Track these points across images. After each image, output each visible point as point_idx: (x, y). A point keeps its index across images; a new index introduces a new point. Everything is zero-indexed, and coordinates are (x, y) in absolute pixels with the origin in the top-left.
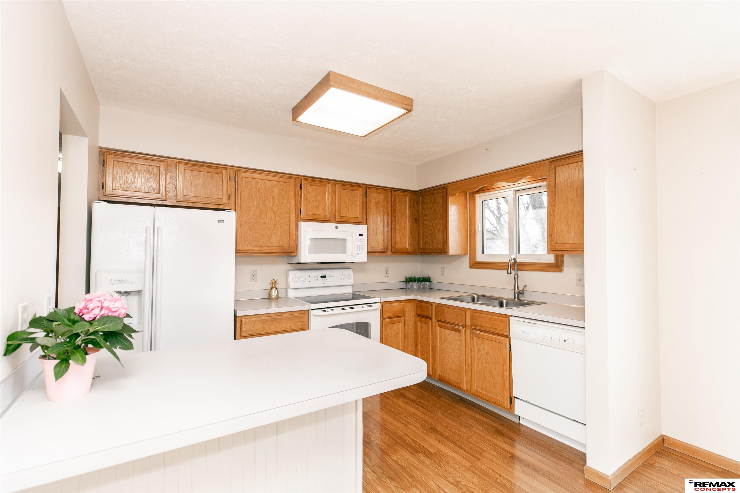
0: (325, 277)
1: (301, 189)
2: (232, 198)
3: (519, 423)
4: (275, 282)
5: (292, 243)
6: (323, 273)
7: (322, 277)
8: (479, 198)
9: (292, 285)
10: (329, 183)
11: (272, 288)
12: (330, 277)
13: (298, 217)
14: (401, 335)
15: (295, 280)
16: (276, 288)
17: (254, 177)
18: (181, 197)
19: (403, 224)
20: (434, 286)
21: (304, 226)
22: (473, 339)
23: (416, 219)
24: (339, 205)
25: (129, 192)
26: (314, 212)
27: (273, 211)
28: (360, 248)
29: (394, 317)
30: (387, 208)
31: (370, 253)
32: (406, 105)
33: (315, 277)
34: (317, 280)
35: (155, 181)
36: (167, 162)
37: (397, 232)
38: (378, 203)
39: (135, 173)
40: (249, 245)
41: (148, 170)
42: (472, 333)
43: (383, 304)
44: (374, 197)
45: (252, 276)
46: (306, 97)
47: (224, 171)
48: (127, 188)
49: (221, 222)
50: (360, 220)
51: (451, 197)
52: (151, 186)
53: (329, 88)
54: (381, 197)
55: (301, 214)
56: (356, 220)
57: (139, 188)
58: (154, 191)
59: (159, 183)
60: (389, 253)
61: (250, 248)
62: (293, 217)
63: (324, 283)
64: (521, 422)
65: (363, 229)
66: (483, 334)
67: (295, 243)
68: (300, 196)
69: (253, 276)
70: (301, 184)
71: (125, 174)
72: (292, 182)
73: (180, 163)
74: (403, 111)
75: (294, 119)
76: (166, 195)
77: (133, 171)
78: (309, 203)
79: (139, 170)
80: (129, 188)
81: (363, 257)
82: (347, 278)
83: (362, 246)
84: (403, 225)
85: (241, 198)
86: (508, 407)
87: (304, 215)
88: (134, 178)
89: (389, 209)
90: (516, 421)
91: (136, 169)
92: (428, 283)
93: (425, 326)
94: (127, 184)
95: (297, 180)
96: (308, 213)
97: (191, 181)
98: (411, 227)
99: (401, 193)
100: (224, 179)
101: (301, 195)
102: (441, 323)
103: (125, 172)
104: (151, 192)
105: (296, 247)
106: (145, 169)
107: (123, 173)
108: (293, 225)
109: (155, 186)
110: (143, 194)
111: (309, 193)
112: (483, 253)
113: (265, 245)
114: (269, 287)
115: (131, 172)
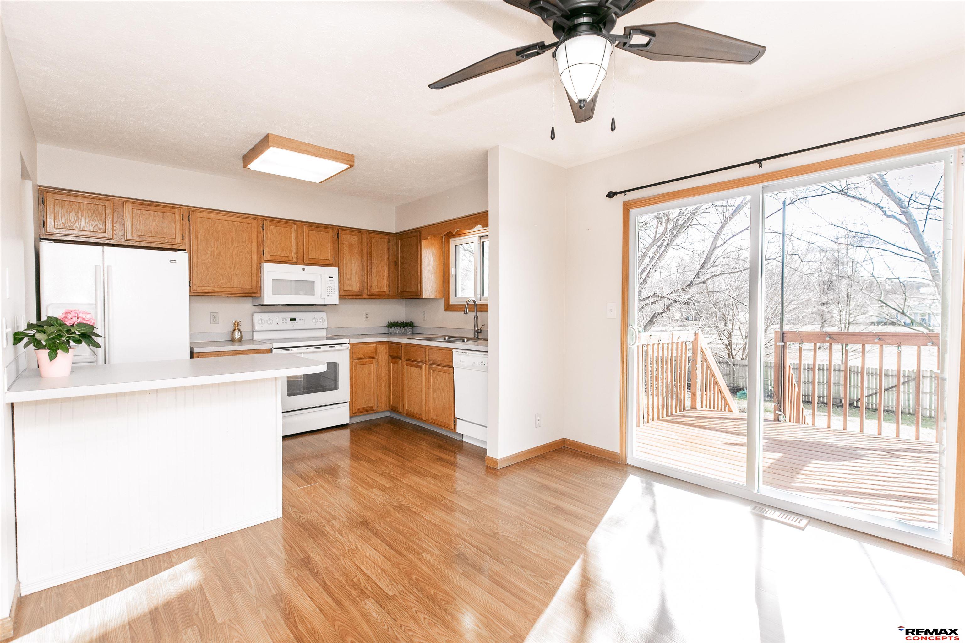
0: (295, 319)
1: (263, 229)
2: (187, 238)
3: (462, 441)
4: (238, 324)
5: (254, 285)
6: (293, 315)
7: (291, 320)
8: (453, 242)
9: (257, 327)
10: (295, 224)
11: (234, 330)
12: (300, 320)
13: (261, 258)
14: (373, 376)
15: (260, 322)
16: (239, 330)
17: (210, 217)
18: (129, 237)
19: (380, 266)
20: (417, 330)
21: (267, 267)
22: (430, 372)
23: (395, 262)
24: (306, 247)
25: (73, 231)
26: (279, 253)
27: (233, 252)
28: (331, 290)
29: (365, 358)
30: (362, 250)
31: (344, 296)
32: (348, 161)
33: (283, 320)
34: (286, 323)
35: (100, 220)
36: (113, 201)
37: (374, 275)
38: (351, 245)
39: (78, 211)
40: (206, 285)
41: (92, 208)
42: (430, 368)
43: (352, 345)
44: (347, 239)
45: (212, 318)
46: (253, 149)
47: (176, 210)
48: (70, 227)
49: (173, 262)
50: (331, 262)
51: (425, 241)
52: (97, 225)
53: (269, 148)
54: (355, 239)
55: (264, 255)
56: (327, 262)
57: (84, 227)
58: (100, 230)
59: (105, 222)
60: (365, 296)
61: (208, 288)
62: (255, 258)
63: (294, 326)
64: (464, 440)
65: (334, 271)
66: (437, 367)
67: (258, 283)
68: (262, 237)
69: (214, 318)
70: (263, 225)
71: (67, 213)
72: (254, 223)
73: (127, 202)
74: (346, 166)
75: (245, 165)
76: (113, 234)
77: (76, 210)
78: (273, 244)
79: (82, 209)
80: (72, 227)
81: (334, 299)
82: (320, 322)
83: (333, 289)
84: (380, 268)
85: (197, 238)
86: (453, 428)
87: (267, 256)
88: (78, 217)
89: (365, 251)
90: (459, 438)
91: (79, 208)
92: (410, 327)
93: (396, 365)
94: (70, 223)
95: (259, 221)
96: (272, 254)
97: (140, 220)
98: (389, 270)
99: (377, 236)
100: (177, 218)
101: (264, 236)
102: (408, 362)
103: (67, 211)
104: (96, 231)
105: (259, 288)
106: (89, 208)
107: (65, 212)
108: (255, 266)
109: (102, 226)
110: (88, 233)
111: (273, 234)
112: (456, 296)
113: (225, 286)
114: (231, 330)
115: (74, 211)
